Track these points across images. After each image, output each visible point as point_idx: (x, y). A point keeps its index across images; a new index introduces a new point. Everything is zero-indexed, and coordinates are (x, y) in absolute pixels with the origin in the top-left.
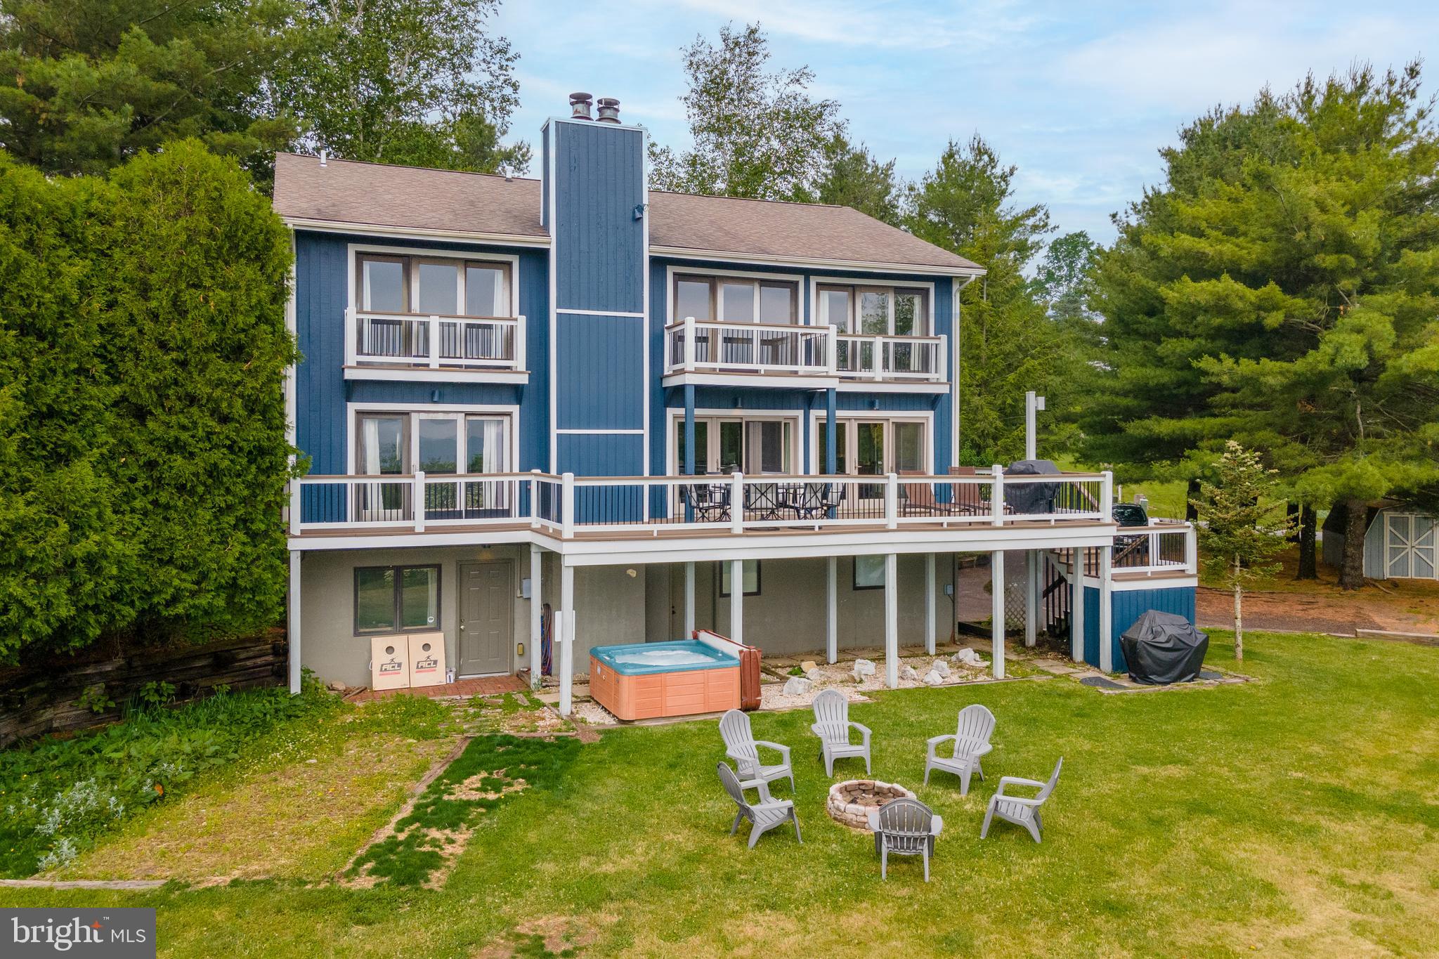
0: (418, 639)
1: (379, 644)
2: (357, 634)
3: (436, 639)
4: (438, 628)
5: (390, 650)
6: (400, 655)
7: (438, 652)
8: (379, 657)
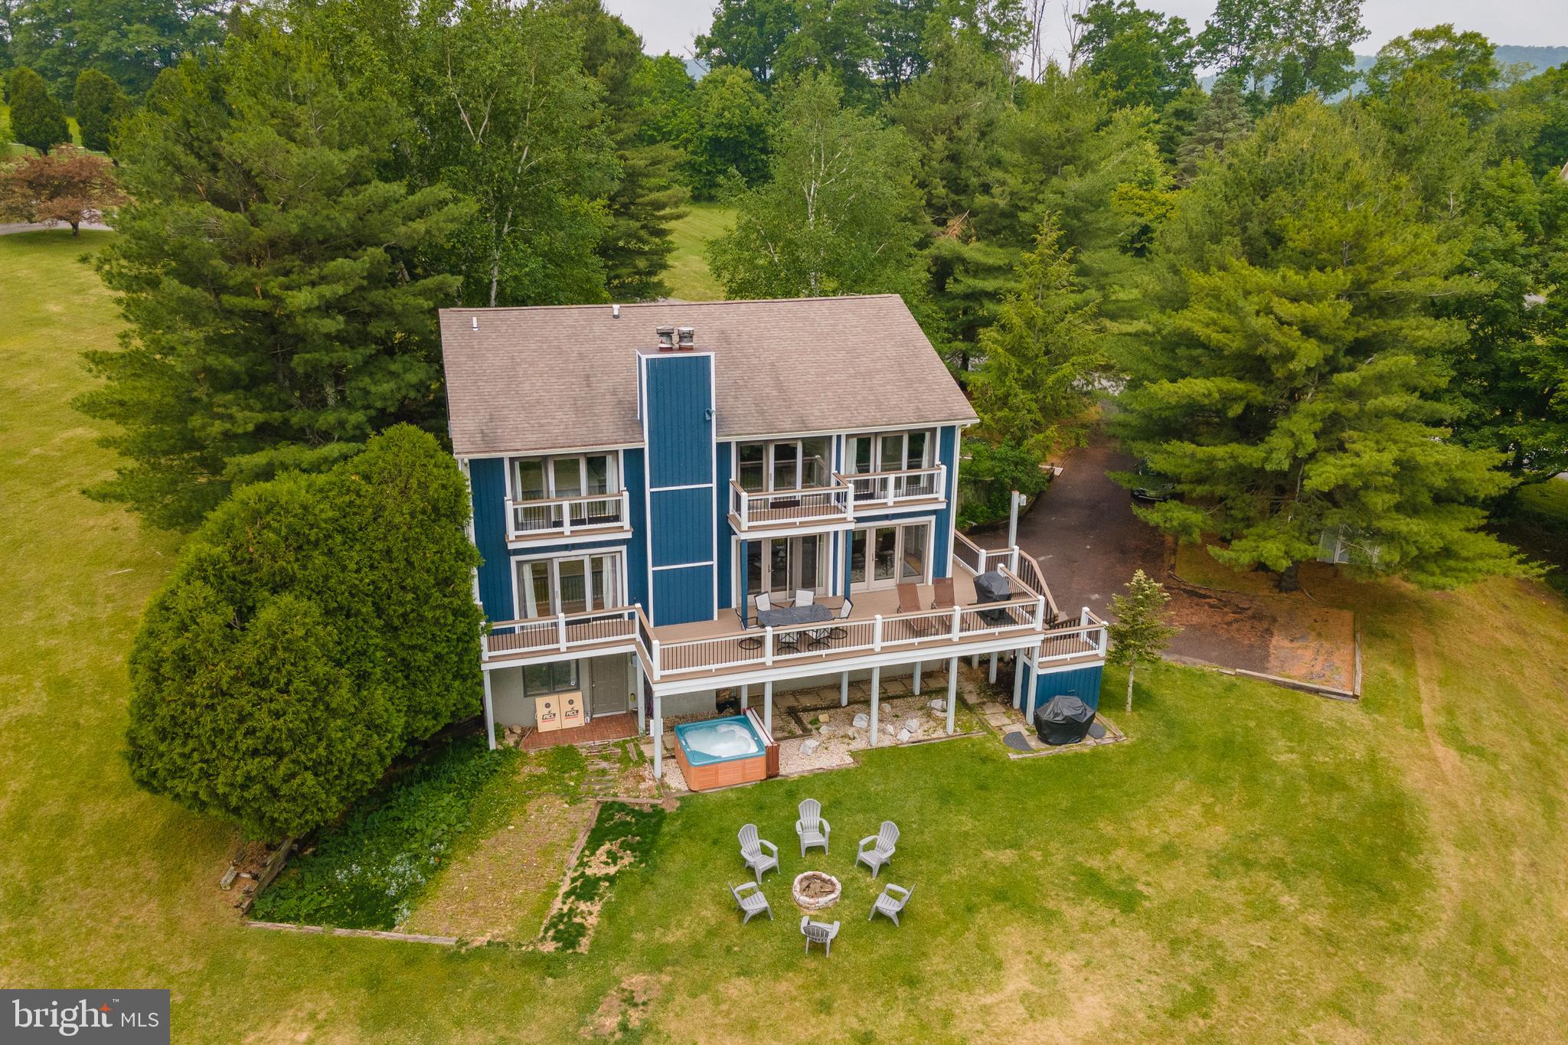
0: (566, 697)
1: (540, 702)
2: (526, 696)
3: (577, 696)
4: (577, 688)
5: (548, 705)
6: (554, 709)
7: (579, 705)
8: (541, 711)
